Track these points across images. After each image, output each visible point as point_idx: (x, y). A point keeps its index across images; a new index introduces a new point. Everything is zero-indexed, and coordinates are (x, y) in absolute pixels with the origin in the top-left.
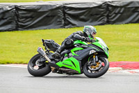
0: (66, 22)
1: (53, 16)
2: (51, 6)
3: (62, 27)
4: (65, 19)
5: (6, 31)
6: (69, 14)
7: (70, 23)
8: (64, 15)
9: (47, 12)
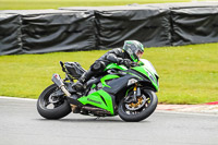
0: (175, 37)
1: (154, 28)
2: (150, 11)
3: (167, 44)
4: (172, 32)
5: (79, 50)
6: (179, 25)
7: (181, 38)
8: (172, 26)
9: (144, 20)
